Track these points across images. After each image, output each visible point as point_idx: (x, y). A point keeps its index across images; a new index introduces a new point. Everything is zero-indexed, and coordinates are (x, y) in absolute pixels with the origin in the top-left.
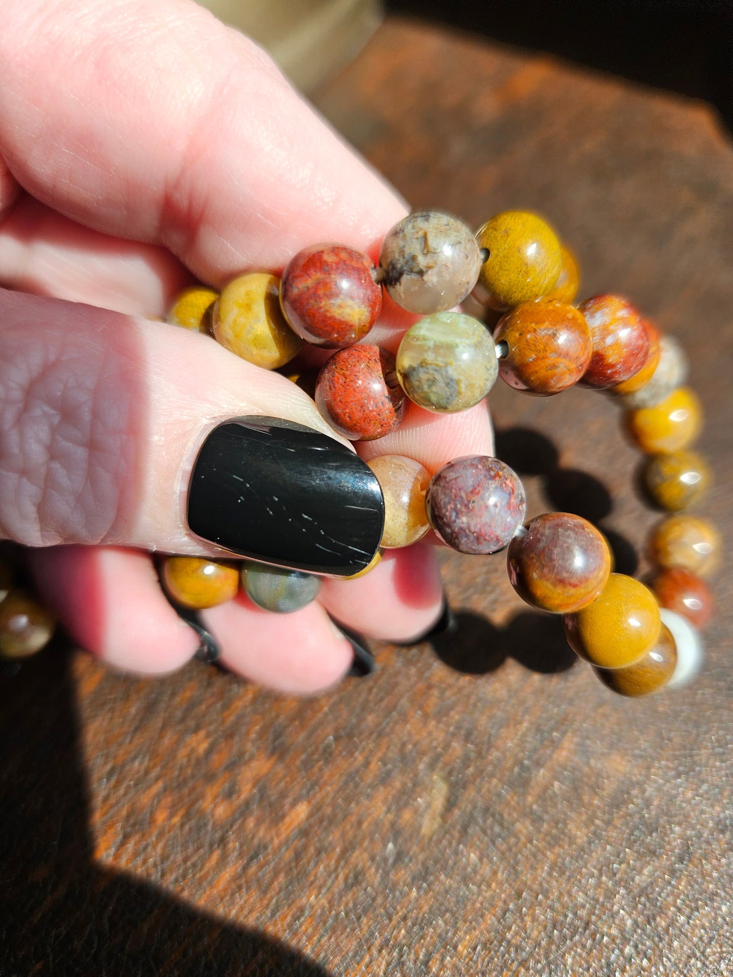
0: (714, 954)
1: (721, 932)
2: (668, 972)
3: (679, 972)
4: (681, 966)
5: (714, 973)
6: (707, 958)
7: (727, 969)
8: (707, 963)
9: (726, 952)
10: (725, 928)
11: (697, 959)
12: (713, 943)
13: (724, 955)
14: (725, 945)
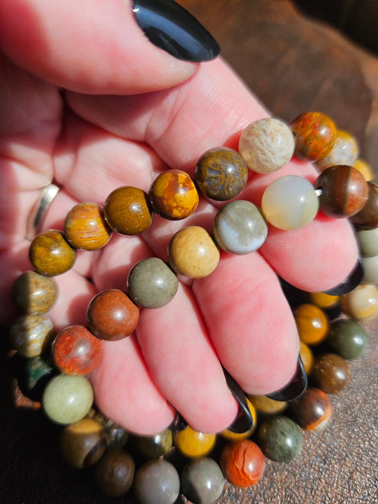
0: (336, 428)
1: (338, 417)
2: (314, 441)
3: (320, 440)
4: (320, 437)
5: (337, 438)
6: (333, 431)
7: (343, 435)
8: (333, 433)
9: (342, 426)
10: (340, 414)
11: (328, 432)
12: (335, 423)
13: (341, 428)
14: (341, 423)
